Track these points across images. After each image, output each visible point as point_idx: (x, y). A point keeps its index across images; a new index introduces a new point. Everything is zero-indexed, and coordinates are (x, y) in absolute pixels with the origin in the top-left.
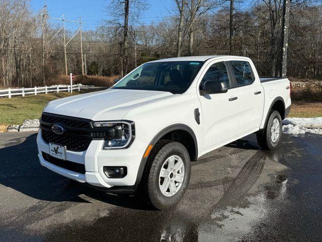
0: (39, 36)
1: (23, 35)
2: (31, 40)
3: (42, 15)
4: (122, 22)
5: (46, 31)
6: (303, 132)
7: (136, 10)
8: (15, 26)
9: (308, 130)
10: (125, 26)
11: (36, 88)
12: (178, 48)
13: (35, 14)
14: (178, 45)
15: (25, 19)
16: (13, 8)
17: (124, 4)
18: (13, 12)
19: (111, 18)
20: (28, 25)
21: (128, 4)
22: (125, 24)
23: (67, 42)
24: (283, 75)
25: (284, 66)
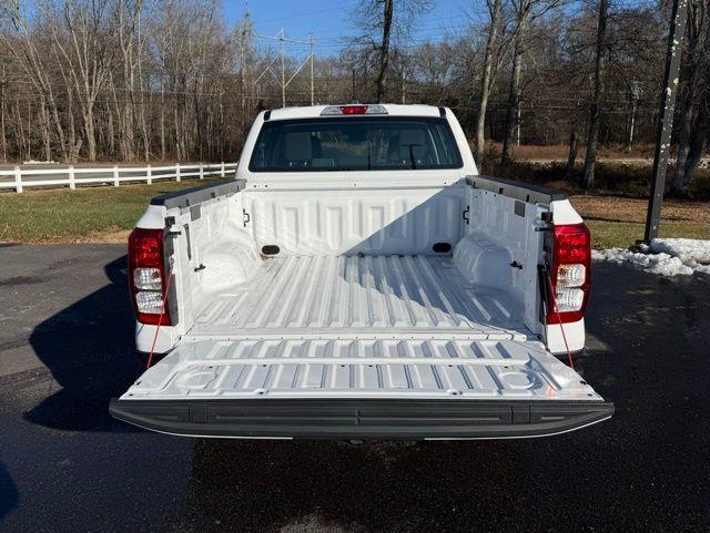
0: (236, 71)
1: (211, 68)
2: (226, 78)
3: (241, 30)
4: (378, 38)
5: (249, 61)
6: (690, 271)
8: (197, 55)
9: (701, 268)
10: (384, 48)
11: (223, 165)
12: (483, 85)
13: (230, 31)
14: (483, 80)
16: (194, 21)
17: (383, 5)
18: (193, 28)
19: (358, 33)
20: (220, 50)
21: (391, 4)
22: (384, 43)
23: (286, 82)
24: (663, 146)
25: (668, 128)
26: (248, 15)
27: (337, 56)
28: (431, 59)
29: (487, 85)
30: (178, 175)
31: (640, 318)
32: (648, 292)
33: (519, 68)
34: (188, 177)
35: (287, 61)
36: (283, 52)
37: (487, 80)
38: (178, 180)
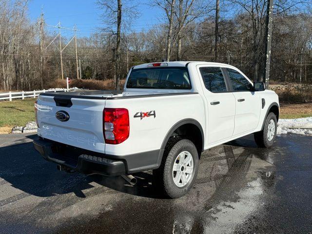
0: (37, 43)
1: (22, 42)
2: (30, 46)
3: (39, 22)
4: (115, 29)
5: (44, 38)
6: (286, 132)
7: (128, 18)
8: (14, 34)
9: (289, 131)
10: (118, 34)
14: (167, 51)
15: (24, 27)
16: (12, 17)
17: (117, 13)
18: (12, 20)
19: (105, 26)
20: (27, 32)
21: (120, 13)
22: (118, 32)
23: (62, 48)
24: (267, 79)
25: (268, 72)
26: (43, 15)
27: (88, 37)
29: (169, 53)
30: (11, 98)
33: (180, 46)
34: (16, 99)
35: (62, 39)
36: (61, 34)
37: (169, 50)
38: (11, 100)
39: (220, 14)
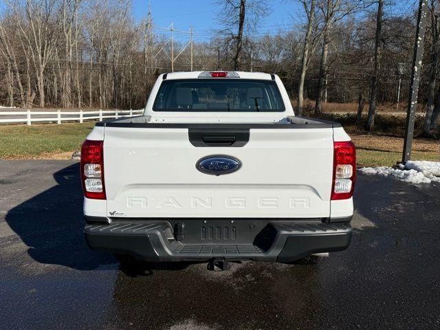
0: (141, 49)
1: (124, 48)
2: (132, 54)
3: (145, 24)
4: (235, 31)
5: (150, 44)
7: (254, 16)
8: (115, 38)
10: (239, 38)
11: (131, 111)
13: (137, 24)
14: (303, 60)
15: (127, 30)
16: (114, 16)
17: (239, 10)
18: (113, 21)
19: (223, 27)
20: (131, 36)
21: (244, 9)
22: (239, 34)
23: (175, 57)
24: (413, 103)
25: (415, 92)
26: (149, 13)
27: (209, 42)
28: (270, 45)
29: (305, 63)
30: (101, 117)
31: (396, 208)
32: (402, 193)
33: (326, 53)
35: (175, 44)
36: (173, 38)
37: (306, 60)
39: (385, 9)
